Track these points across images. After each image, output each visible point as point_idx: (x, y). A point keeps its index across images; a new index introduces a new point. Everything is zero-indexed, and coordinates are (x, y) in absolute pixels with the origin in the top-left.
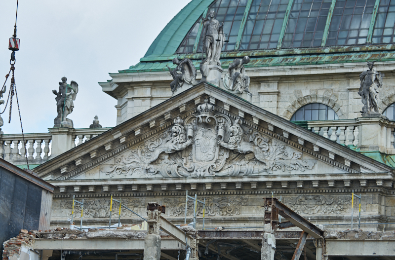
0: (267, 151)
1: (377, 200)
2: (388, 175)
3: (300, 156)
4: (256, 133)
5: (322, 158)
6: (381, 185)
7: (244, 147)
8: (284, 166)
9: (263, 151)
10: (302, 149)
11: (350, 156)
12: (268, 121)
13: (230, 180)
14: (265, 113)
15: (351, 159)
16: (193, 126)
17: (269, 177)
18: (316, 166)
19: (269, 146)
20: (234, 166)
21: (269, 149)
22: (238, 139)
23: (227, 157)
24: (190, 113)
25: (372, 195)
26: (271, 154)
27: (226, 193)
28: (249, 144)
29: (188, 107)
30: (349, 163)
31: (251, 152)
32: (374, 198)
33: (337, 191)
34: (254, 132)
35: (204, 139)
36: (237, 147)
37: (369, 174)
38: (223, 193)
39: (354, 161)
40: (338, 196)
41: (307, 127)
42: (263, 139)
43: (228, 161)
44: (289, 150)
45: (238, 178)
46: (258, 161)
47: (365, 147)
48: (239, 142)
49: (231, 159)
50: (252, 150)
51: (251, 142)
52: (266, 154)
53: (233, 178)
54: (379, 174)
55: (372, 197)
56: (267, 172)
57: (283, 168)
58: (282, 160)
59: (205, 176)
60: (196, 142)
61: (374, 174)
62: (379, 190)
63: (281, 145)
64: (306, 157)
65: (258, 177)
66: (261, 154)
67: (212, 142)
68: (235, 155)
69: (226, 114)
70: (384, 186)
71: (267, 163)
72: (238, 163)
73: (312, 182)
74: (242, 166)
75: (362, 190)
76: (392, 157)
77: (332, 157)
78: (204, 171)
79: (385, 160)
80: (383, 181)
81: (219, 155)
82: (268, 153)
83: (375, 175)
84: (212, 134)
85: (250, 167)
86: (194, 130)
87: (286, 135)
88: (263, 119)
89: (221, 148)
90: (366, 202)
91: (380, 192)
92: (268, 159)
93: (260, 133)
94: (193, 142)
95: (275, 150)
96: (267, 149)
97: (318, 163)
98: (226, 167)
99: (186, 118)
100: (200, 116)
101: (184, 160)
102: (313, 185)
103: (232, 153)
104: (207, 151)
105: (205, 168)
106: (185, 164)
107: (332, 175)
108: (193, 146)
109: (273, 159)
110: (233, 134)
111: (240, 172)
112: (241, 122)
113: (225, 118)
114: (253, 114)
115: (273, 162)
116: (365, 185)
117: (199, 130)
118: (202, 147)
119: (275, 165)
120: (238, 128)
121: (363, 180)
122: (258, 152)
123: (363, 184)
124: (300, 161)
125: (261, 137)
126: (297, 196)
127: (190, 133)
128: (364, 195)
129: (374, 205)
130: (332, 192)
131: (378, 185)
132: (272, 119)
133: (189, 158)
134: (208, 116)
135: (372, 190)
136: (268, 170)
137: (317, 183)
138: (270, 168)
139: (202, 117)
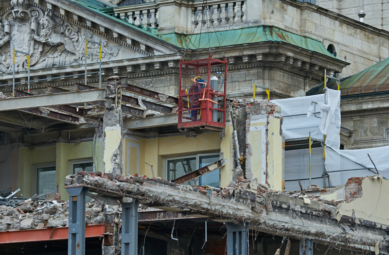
0: (77, 41)
1: (173, 82)
2: (177, 56)
3: (105, 44)
4: (67, 24)
5: (123, 44)
6: (172, 66)
7: (55, 39)
8: (92, 55)
9: (73, 42)
10: (107, 37)
11: (144, 40)
12: (72, 10)
13: (41, 73)
14: (68, 3)
15: (145, 42)
16: (10, 22)
17: (74, 67)
18: (120, 52)
19: (78, 35)
20: (47, 59)
21: (78, 39)
22: (48, 31)
23: (41, 51)
24: (8, 9)
25: (169, 77)
26: (81, 44)
27: (41, 87)
28: (59, 35)
29: (5, 3)
30: (144, 47)
31: (62, 44)
32: (171, 80)
33: (137, 76)
34: (65, 22)
35: (19, 33)
36: (48, 39)
37: (160, 56)
38: (39, 86)
39: (148, 45)
40: (139, 81)
41: (114, 14)
42: (73, 29)
43: (43, 54)
44: (96, 39)
45: (47, 70)
46: (68, 52)
47: (162, 30)
48: (49, 34)
49: (45, 52)
50: (63, 42)
51: (62, 33)
52: (75, 44)
53: (44, 71)
54: (170, 55)
55: (169, 79)
56: (77, 62)
57: (91, 57)
58: (90, 50)
59: (19, 71)
60: (13, 37)
61: (164, 56)
62: (173, 72)
63: (89, 33)
64: (111, 44)
65: (65, 69)
66: (71, 45)
67: (27, 37)
68: (49, 48)
69: (39, 7)
70: (177, 67)
71: (77, 54)
72: (51, 56)
73: (112, 69)
74: (55, 59)
75: (159, 73)
76: (190, 37)
77: (129, 42)
78: (18, 66)
79: (183, 40)
80: (174, 62)
81: (34, 49)
82: (78, 43)
83: (166, 57)
84: (26, 29)
85: (62, 58)
86: (11, 26)
87: (89, 24)
88: (68, 9)
89: (36, 42)
90: (164, 84)
91: (175, 73)
92: (78, 49)
93: (71, 24)
94: (11, 38)
95: (83, 39)
96: (76, 39)
97: (122, 49)
98: (41, 60)
99: (4, 14)
100: (13, 11)
101: (4, 57)
102: (113, 72)
103: (46, 46)
104: (22, 46)
105: (19, 63)
106: (5, 61)
107: (129, 60)
108: (11, 42)
109: (82, 49)
110: (43, 26)
111: (53, 65)
112: (51, 14)
113: (38, 11)
114: (59, 5)
115: (82, 51)
116: (158, 67)
117: (16, 25)
118: (18, 42)
119: (84, 55)
120: (47, 20)
121: (156, 63)
122: (68, 43)
123: (157, 66)
124: (106, 49)
125: (71, 28)
126: (104, 84)
127: (6, 29)
128: (163, 78)
129: (171, 87)
130: (133, 78)
131: (170, 66)
132: (75, 9)
133: (8, 54)
134: (21, 10)
135: (168, 72)
136: (78, 61)
137: (117, 70)
138: (79, 58)
139: (14, 12)
